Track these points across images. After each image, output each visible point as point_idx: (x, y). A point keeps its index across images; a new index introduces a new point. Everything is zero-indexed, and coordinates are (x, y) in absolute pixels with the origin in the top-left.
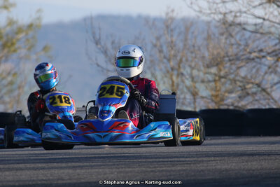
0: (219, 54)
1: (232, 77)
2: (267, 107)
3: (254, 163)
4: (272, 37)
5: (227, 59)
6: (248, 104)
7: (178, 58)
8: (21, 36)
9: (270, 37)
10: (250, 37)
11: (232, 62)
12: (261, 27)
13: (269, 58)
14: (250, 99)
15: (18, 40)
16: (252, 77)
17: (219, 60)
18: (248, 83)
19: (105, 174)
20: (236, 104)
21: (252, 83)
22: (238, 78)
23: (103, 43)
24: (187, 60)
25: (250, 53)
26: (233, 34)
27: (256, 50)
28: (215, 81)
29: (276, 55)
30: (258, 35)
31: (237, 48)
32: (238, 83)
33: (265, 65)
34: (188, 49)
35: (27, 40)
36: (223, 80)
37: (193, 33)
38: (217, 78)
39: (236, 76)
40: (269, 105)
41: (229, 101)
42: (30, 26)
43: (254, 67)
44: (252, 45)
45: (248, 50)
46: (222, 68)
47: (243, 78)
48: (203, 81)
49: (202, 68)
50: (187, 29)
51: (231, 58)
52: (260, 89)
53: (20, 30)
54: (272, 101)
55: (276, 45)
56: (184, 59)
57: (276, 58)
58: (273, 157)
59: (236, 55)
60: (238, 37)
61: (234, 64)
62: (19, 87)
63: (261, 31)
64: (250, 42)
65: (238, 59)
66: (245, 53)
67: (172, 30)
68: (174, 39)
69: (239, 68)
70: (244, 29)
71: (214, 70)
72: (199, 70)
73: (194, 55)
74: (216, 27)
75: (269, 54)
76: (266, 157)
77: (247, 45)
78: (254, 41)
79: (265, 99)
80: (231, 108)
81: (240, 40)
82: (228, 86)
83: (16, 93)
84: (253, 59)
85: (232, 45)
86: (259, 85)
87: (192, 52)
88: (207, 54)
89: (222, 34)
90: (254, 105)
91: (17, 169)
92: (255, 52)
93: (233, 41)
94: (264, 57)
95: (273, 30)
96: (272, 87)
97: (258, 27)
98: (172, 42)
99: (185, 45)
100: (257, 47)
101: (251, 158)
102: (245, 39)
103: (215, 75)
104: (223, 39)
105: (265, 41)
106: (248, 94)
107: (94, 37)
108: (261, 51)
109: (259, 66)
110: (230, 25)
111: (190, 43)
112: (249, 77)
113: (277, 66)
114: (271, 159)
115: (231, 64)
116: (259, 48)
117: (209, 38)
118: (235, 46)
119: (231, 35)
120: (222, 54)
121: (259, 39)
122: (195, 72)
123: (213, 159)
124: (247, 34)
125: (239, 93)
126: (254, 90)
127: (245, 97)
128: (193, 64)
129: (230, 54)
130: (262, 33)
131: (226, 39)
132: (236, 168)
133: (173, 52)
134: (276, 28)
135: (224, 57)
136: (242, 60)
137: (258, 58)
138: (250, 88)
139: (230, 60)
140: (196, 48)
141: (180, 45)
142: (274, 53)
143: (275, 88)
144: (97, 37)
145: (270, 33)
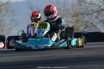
0: (77, 12)
1: (82, 20)
2: (95, 31)
3: (91, 52)
4: (97, 6)
5: (80, 14)
6: (88, 30)
7: (62, 14)
8: (3, 7)
9: (96, 6)
10: (88, 6)
11: (82, 15)
12: (92, 2)
13: (95, 13)
14: (88, 28)
15: (2, 8)
16: (89, 21)
17: (77, 14)
18: (88, 23)
19: (36, 57)
20: (83, 31)
21: (89, 23)
22: (84, 21)
23: (33, 9)
24: (65, 15)
25: (88, 11)
26: (82, 4)
27: (91, 10)
28: (75, 22)
29: (98, 12)
30: (91, 5)
31: (84, 10)
32: (84, 23)
33: (94, 16)
34: (65, 11)
35: (5, 8)
36: (78, 22)
37: (67, 4)
38: (76, 21)
39: (83, 20)
40: (95, 30)
41: (81, 29)
42: (7, 3)
43: (90, 17)
44: (89, 9)
45: (88, 10)
46: (78, 17)
47: (86, 21)
48: (71, 22)
49: (71, 18)
50: (65, 3)
51: (82, 13)
52: (92, 25)
53: (3, 5)
54: (97, 29)
55: (98, 9)
56: (64, 14)
57: (98, 13)
58: (98, 50)
59: (83, 12)
60: (84, 6)
61: (83, 16)
62: (3, 26)
63: (92, 3)
64: (88, 7)
65: (84, 14)
66: (86, 11)
67: (59, 4)
68: (60, 7)
69: (84, 17)
70: (86, 3)
71: (75, 18)
72: (70, 18)
73: (67, 13)
74: (76, 2)
75: (95, 12)
76: (95, 50)
77: (87, 9)
78: (90, 7)
79: (94, 28)
80: (82, 32)
81: (85, 7)
82: (80, 24)
83: (2, 28)
84: (90, 14)
85: (82, 9)
86: (92, 23)
87: (67, 12)
88: (72, 12)
89: (78, 5)
90: (90, 31)
91: (3, 56)
92: (90, 11)
93: (82, 7)
94: (93, 13)
95: (97, 3)
96: (96, 24)
97: (91, 2)
98: (59, 8)
99: (64, 9)
100: (91, 9)
101: (89, 50)
102: (87, 7)
103: (76, 20)
104: (78, 6)
105: (94, 7)
106: (88, 27)
107: (30, 7)
108: (93, 11)
109: (91, 16)
110: (81, 1)
111: (66, 8)
112: (88, 20)
113: (98, 16)
114: (97, 51)
115: (82, 16)
116: (92, 10)
117: (73, 6)
118: (83, 9)
119: (81, 5)
120: (78, 12)
121: (92, 6)
122: (68, 19)
123: (75, 51)
124: (87, 5)
125: (84, 26)
126: (90, 25)
127: (86, 28)
128: (67, 16)
129: (81, 12)
130: (93, 4)
131: (79, 6)
132: (84, 54)
133: (60, 12)
134: (98, 2)
135: (79, 13)
136: (85, 14)
137: (91, 13)
138: (88, 25)
139: (81, 14)
140: (68, 10)
141: (62, 9)
142: (97, 12)
143: (98, 24)
144: (32, 6)
145: (96, 4)
